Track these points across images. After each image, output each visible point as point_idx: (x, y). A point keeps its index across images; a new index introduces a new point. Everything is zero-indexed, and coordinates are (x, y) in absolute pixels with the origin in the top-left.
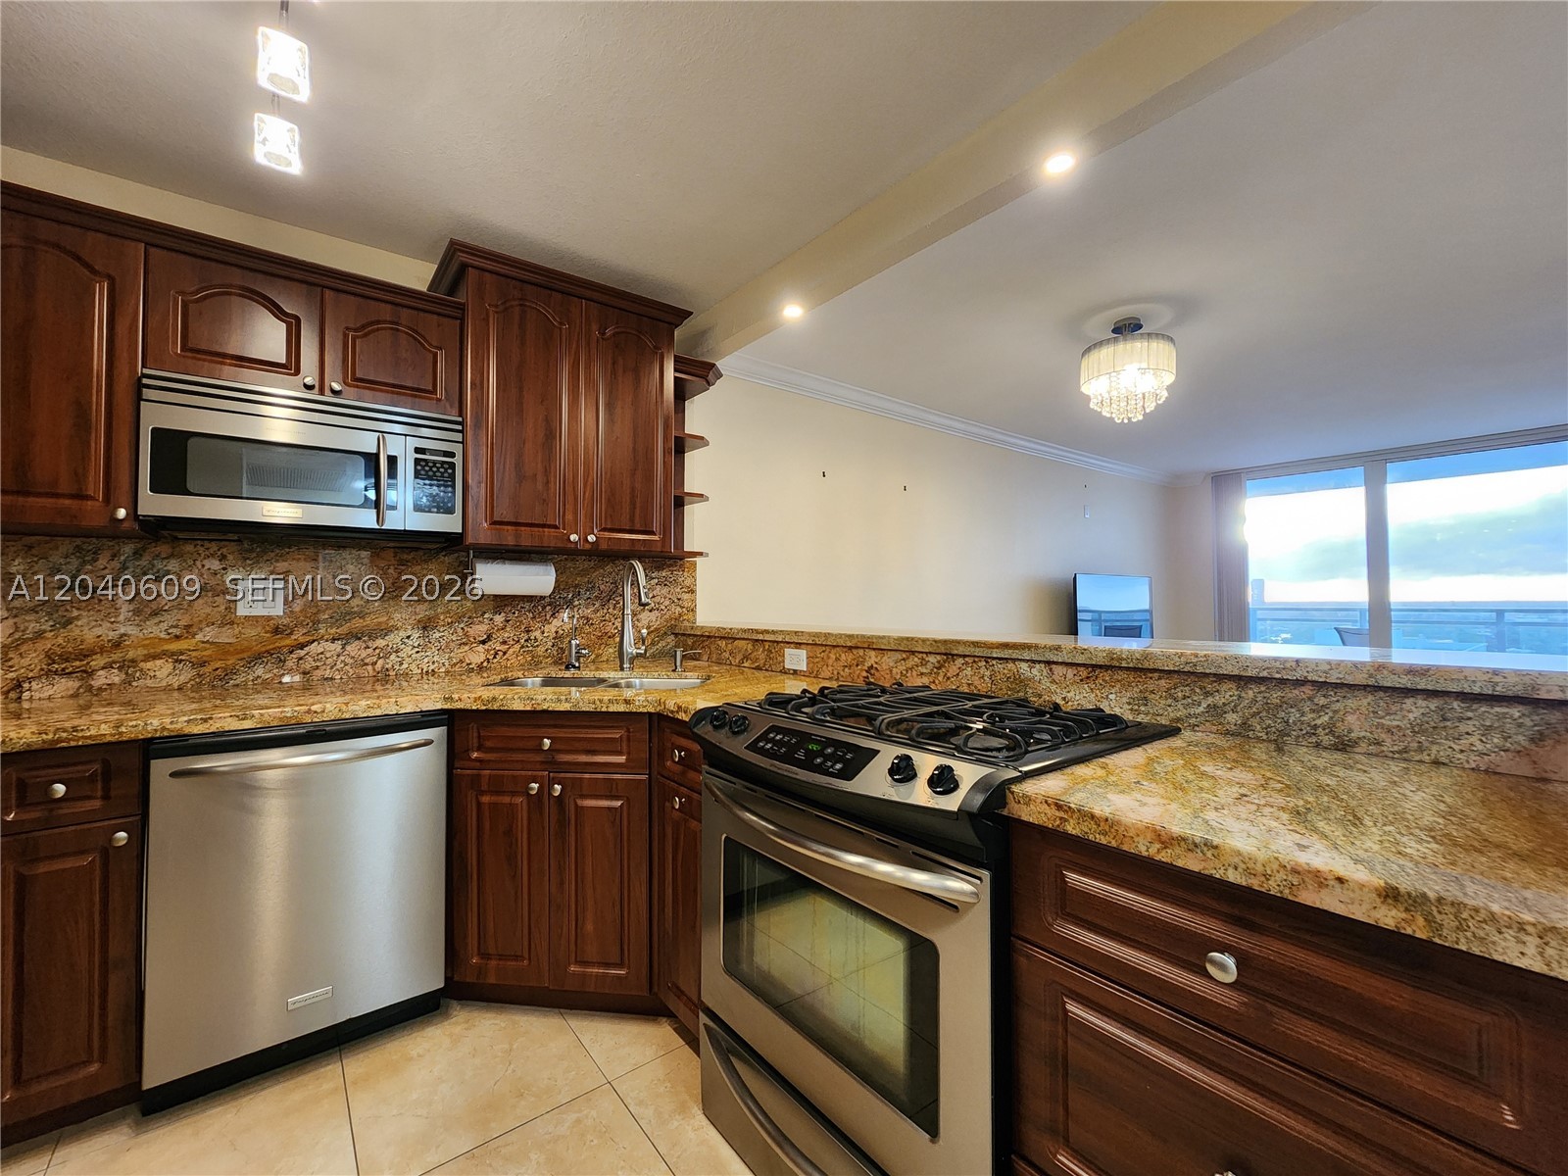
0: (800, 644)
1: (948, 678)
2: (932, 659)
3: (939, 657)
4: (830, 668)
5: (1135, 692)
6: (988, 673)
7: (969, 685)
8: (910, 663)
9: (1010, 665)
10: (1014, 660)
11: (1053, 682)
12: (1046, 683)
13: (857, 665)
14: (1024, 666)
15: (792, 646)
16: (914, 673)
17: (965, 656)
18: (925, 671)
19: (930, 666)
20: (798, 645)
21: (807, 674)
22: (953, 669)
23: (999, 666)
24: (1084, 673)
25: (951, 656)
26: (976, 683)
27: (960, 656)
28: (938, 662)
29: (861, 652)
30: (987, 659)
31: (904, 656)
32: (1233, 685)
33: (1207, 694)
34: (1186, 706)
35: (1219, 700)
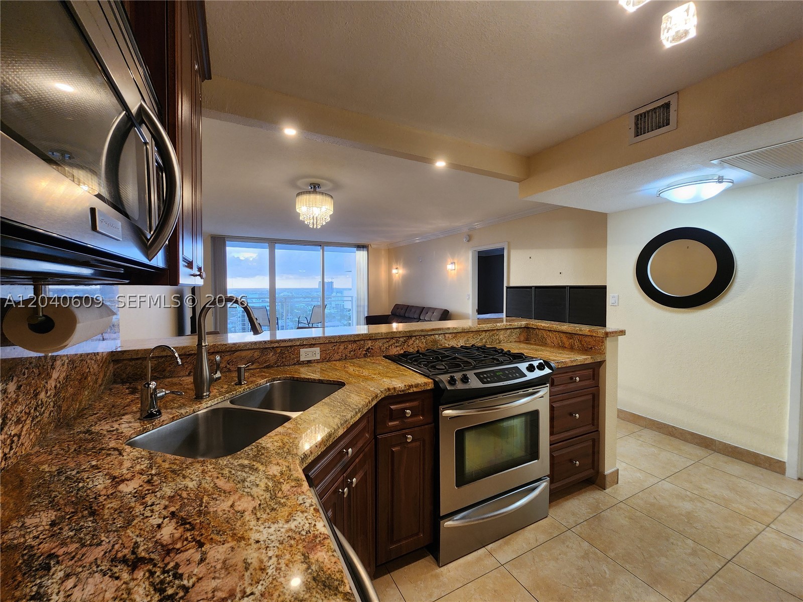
0: (314, 344)
1: (409, 346)
2: (401, 339)
3: (404, 338)
4: (340, 354)
5: (466, 338)
6: (424, 341)
7: (417, 347)
8: (391, 343)
9: (433, 337)
10: (433, 335)
11: (446, 340)
12: (444, 340)
13: (360, 349)
14: (437, 336)
15: (307, 346)
16: (393, 347)
17: (415, 336)
18: (398, 345)
19: (400, 343)
20: (312, 345)
21: (320, 361)
22: (411, 342)
23: (428, 338)
24: (454, 335)
25: (411, 337)
26: (420, 345)
27: (414, 336)
28: (404, 340)
29: (362, 342)
30: (424, 336)
31: (388, 340)
32: (484, 332)
33: (480, 336)
34: (476, 340)
35: (482, 337)
